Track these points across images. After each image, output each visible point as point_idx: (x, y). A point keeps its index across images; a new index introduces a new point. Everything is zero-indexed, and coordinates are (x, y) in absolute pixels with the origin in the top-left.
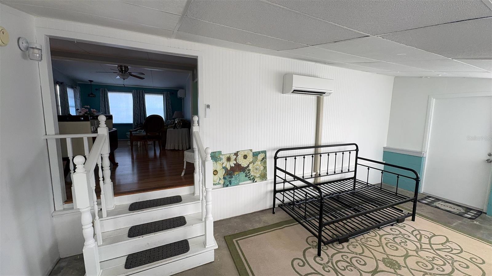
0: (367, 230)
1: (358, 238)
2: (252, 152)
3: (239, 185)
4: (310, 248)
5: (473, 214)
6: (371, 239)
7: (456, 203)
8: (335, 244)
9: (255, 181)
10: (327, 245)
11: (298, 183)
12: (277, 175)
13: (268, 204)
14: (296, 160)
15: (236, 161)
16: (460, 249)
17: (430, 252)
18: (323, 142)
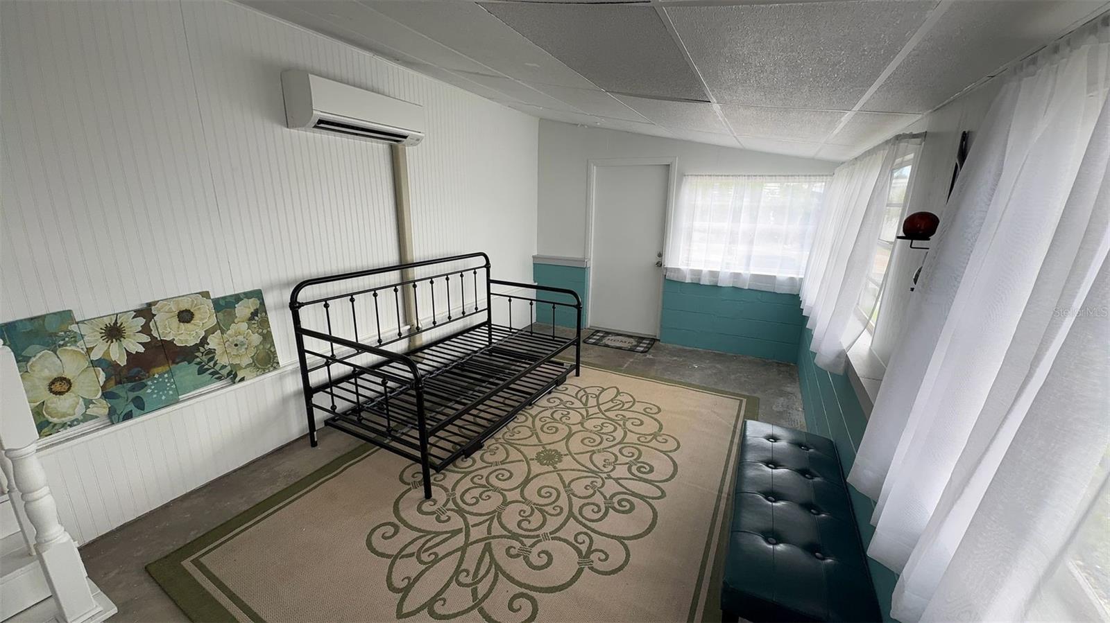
0: (511, 416)
1: (499, 435)
2: (210, 298)
3: (178, 402)
4: (410, 489)
5: (645, 345)
6: (519, 429)
7: (629, 334)
8: (459, 462)
9: (238, 379)
10: (443, 469)
11: (366, 359)
12: (306, 348)
13: (296, 425)
14: (354, 303)
15: (151, 335)
16: (632, 400)
17: (599, 418)
18: (416, 254)
